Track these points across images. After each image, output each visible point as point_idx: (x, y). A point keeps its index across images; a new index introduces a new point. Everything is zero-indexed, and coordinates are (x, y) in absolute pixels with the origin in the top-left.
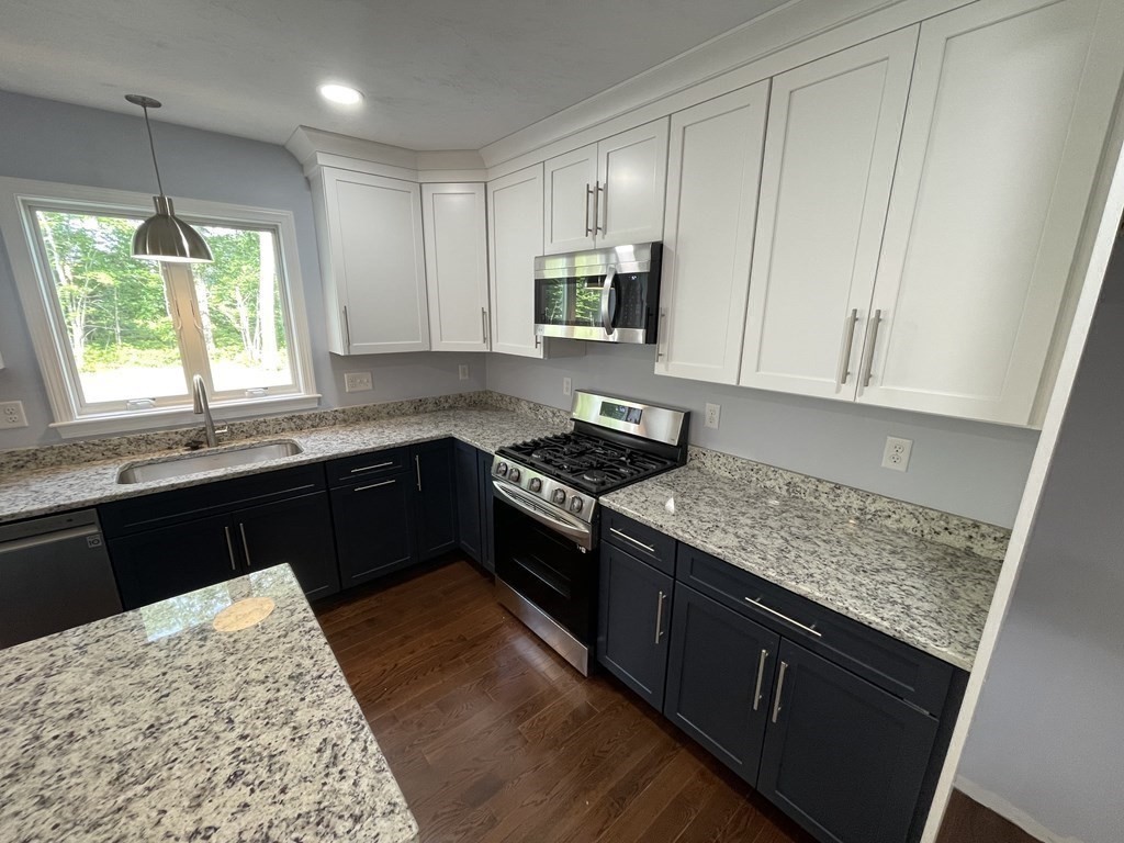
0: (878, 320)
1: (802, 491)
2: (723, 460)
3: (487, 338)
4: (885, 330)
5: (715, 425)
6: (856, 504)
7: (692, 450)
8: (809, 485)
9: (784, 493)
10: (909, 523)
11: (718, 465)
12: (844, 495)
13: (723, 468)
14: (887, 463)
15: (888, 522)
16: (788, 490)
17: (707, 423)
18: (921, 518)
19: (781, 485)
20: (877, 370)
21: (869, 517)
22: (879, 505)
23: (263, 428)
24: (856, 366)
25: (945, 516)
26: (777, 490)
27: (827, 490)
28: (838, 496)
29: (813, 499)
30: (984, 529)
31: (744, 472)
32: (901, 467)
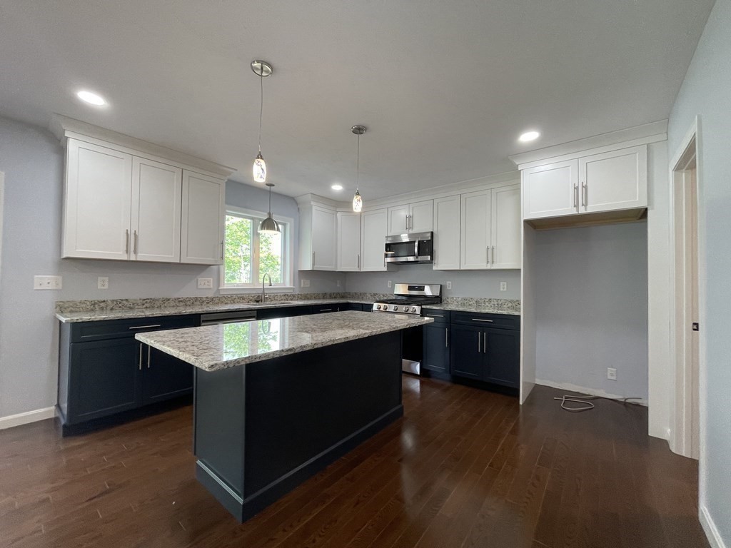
0: (493, 248)
3: (359, 266)
4: (495, 250)
5: (450, 289)
6: (496, 303)
7: (443, 298)
10: (510, 305)
14: (502, 289)
15: (505, 306)
17: (448, 289)
18: (513, 302)
20: (495, 260)
21: (500, 305)
22: (502, 301)
23: (276, 298)
24: (490, 260)
25: (518, 300)
27: (487, 300)
28: (491, 302)
29: (483, 304)
32: (505, 290)
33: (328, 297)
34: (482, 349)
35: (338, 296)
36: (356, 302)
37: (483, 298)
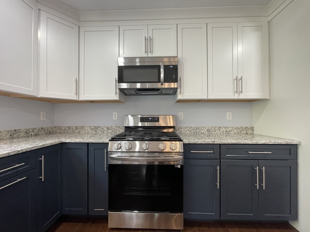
1: (212, 131)
2: (187, 128)
3: (77, 93)
5: (182, 119)
7: (176, 128)
8: (213, 129)
9: (207, 133)
10: (236, 131)
11: (186, 130)
12: (222, 129)
13: (188, 131)
14: (228, 118)
15: (232, 132)
16: (208, 132)
17: (180, 118)
18: (238, 129)
19: (206, 131)
21: (228, 132)
22: (229, 129)
25: (242, 127)
26: (205, 133)
27: (217, 129)
28: (220, 129)
29: (214, 132)
30: (248, 128)
31: (194, 130)
32: (231, 119)
33: (22, 134)
34: (261, 186)
35: (42, 132)
36: (78, 140)
37: (214, 126)
